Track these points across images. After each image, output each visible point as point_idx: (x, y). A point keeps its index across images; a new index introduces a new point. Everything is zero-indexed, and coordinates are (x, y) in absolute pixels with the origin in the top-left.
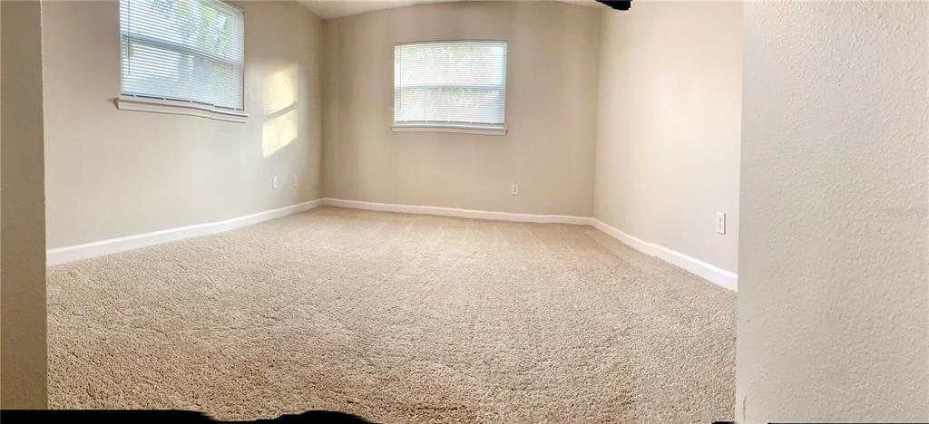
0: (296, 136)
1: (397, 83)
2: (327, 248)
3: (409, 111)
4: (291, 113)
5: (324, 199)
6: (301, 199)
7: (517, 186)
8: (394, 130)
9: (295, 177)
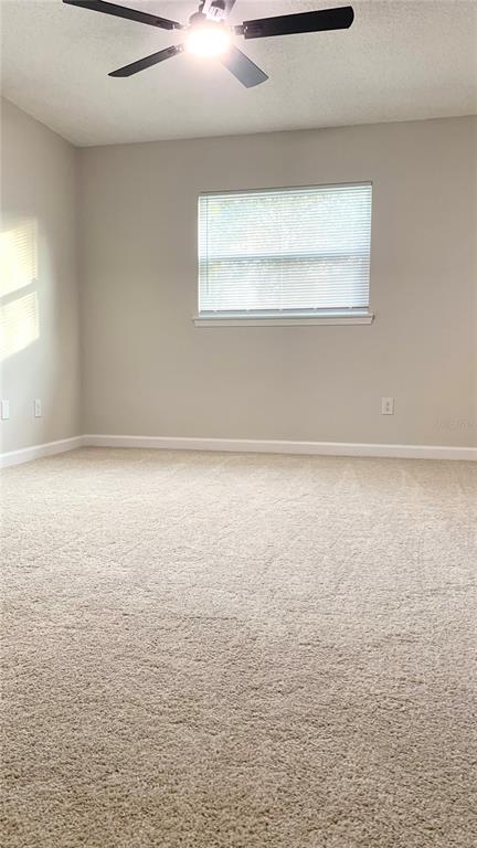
0: (37, 336)
1: (201, 254)
2: (95, 496)
3: (222, 295)
4: (29, 297)
5: (85, 436)
6: (47, 435)
7: (390, 400)
8: (197, 324)
9: (38, 401)
